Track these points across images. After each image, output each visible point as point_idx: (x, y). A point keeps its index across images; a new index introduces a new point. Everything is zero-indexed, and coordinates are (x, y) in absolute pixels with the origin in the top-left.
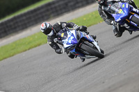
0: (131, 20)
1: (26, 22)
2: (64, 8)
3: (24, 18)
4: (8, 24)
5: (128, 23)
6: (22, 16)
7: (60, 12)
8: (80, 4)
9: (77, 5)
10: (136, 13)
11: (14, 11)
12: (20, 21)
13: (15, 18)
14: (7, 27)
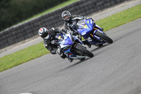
0: (95, 34)
1: (54, 21)
2: (93, 8)
3: (52, 17)
4: (36, 24)
5: (91, 37)
6: (49, 15)
7: (88, 12)
8: (108, 4)
9: (105, 5)
10: (98, 28)
11: (41, 10)
12: (48, 21)
13: (42, 18)
14: (35, 26)
